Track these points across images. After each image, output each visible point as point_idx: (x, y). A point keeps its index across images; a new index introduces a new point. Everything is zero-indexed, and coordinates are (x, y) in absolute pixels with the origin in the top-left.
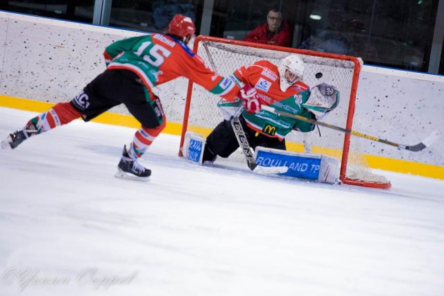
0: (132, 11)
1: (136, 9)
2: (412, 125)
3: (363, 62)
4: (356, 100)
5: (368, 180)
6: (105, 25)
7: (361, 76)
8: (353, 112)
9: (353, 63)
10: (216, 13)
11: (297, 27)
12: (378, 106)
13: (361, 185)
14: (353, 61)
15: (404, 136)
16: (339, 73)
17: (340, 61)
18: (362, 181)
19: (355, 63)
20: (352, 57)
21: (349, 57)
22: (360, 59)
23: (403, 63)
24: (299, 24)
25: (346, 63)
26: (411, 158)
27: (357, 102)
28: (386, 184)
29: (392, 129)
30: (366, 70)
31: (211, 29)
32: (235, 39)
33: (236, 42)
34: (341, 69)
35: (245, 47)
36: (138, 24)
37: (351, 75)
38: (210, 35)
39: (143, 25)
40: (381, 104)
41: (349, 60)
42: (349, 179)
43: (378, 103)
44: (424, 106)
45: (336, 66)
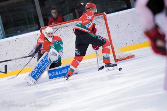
0: (12, 29)
1: (13, 27)
2: (134, 30)
3: (106, 14)
4: (109, 29)
5: (125, 57)
6: (4, 38)
7: (107, 19)
8: (110, 34)
9: (102, 16)
10: (44, 17)
11: (76, 11)
12: (118, 28)
13: (124, 59)
14: (102, 14)
15: (132, 35)
16: (99, 21)
17: (97, 16)
18: (123, 58)
19: (103, 15)
20: (101, 13)
21: (100, 14)
22: (104, 13)
23: (121, 8)
24: (77, 9)
25: (100, 16)
26: (138, 42)
27: (110, 29)
28: (133, 56)
29: (127, 34)
30: (108, 16)
31: (45, 24)
32: (55, 24)
33: (56, 25)
34: (100, 19)
35: (60, 25)
36: (17, 32)
37: (104, 20)
38: (45, 26)
39: (19, 32)
40: (119, 26)
41: (101, 15)
42: (119, 59)
43: (118, 27)
44: (135, 21)
45: (97, 19)
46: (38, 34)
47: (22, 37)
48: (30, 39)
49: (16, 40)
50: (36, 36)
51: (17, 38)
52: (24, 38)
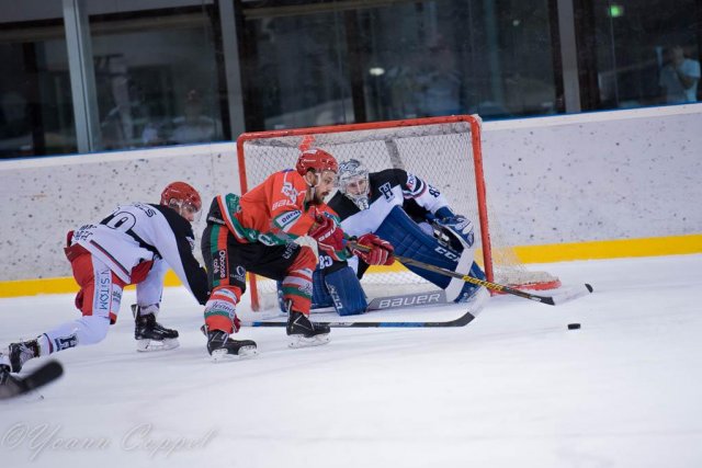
2: (566, 191)
3: (481, 119)
6: (96, 151)
9: (467, 125)
12: (512, 175)
14: (466, 120)
15: (557, 209)
17: (448, 125)
19: (471, 123)
22: (476, 116)
25: (458, 126)
26: (574, 237)
28: (554, 282)
29: (537, 204)
30: (488, 128)
34: (454, 135)
40: (514, 171)
41: (461, 120)
43: (510, 172)
44: (576, 161)
45: (444, 133)
46: (219, 156)
47: (161, 158)
48: (189, 167)
49: (139, 164)
50: (212, 160)
51: (143, 160)
52: (168, 161)
